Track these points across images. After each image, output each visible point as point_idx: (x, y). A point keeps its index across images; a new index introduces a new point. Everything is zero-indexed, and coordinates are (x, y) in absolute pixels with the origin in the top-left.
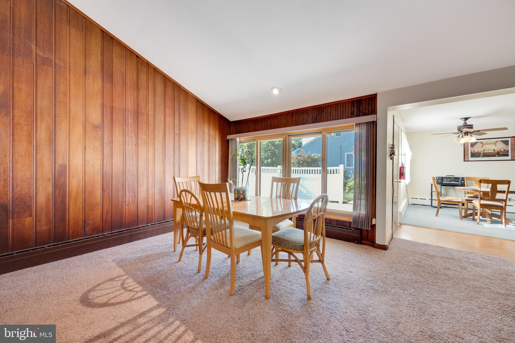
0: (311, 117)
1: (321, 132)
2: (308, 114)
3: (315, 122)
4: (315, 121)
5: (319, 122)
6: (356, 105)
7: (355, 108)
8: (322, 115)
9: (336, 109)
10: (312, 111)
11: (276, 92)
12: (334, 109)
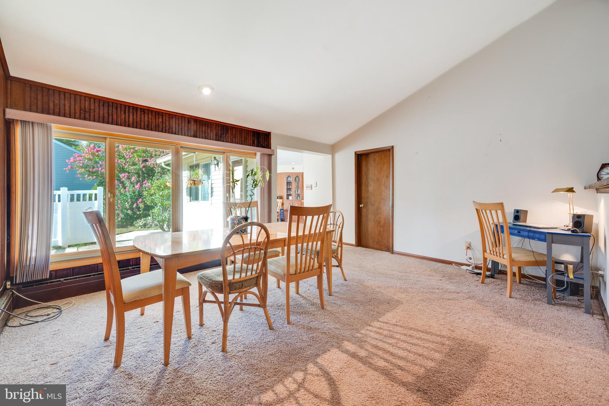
0: (215, 133)
1: (224, 153)
2: (211, 128)
3: (218, 140)
4: (219, 138)
5: (223, 141)
6: (256, 136)
7: (256, 139)
8: (227, 135)
9: (240, 134)
10: (216, 127)
11: (207, 91)
12: (239, 133)
